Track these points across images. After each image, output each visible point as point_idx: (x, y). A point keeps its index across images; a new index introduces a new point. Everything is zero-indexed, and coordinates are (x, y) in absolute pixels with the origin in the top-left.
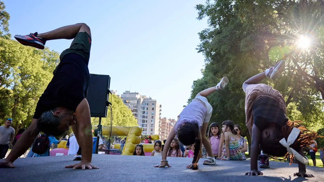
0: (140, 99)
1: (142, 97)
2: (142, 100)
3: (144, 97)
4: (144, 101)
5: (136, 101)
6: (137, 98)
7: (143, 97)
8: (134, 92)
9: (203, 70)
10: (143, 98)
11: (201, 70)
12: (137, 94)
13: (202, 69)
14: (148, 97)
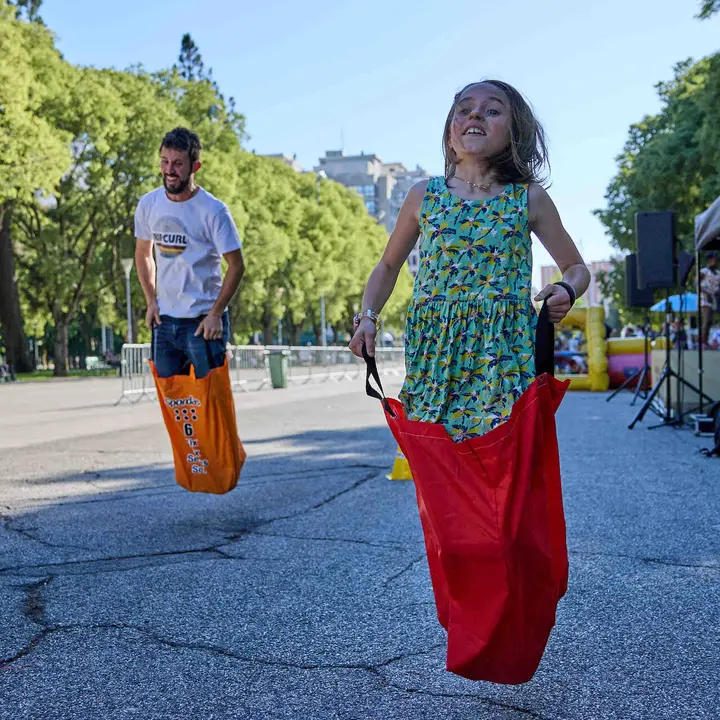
0: (383, 179)
1: (387, 169)
2: (391, 183)
3: (397, 169)
4: (397, 186)
5: (372, 188)
6: (372, 176)
7: (392, 170)
8: (358, 153)
9: (663, 86)
10: (394, 174)
11: (656, 86)
12: (372, 158)
13: (660, 84)
14: (411, 168)
